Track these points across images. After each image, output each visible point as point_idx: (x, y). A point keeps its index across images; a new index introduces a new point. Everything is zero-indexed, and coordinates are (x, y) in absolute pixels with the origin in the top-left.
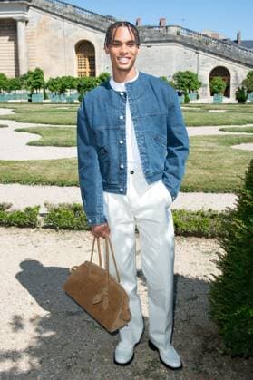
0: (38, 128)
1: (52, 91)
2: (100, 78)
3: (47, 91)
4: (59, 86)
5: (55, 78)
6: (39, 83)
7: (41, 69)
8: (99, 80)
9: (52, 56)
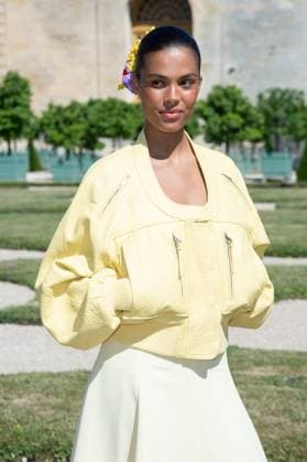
0: (22, 263)
1: (56, 145)
2: (211, 103)
3: (39, 145)
4: (80, 128)
5: (65, 103)
6: (15, 119)
7: (23, 74)
8: (209, 111)
9: (57, 37)
